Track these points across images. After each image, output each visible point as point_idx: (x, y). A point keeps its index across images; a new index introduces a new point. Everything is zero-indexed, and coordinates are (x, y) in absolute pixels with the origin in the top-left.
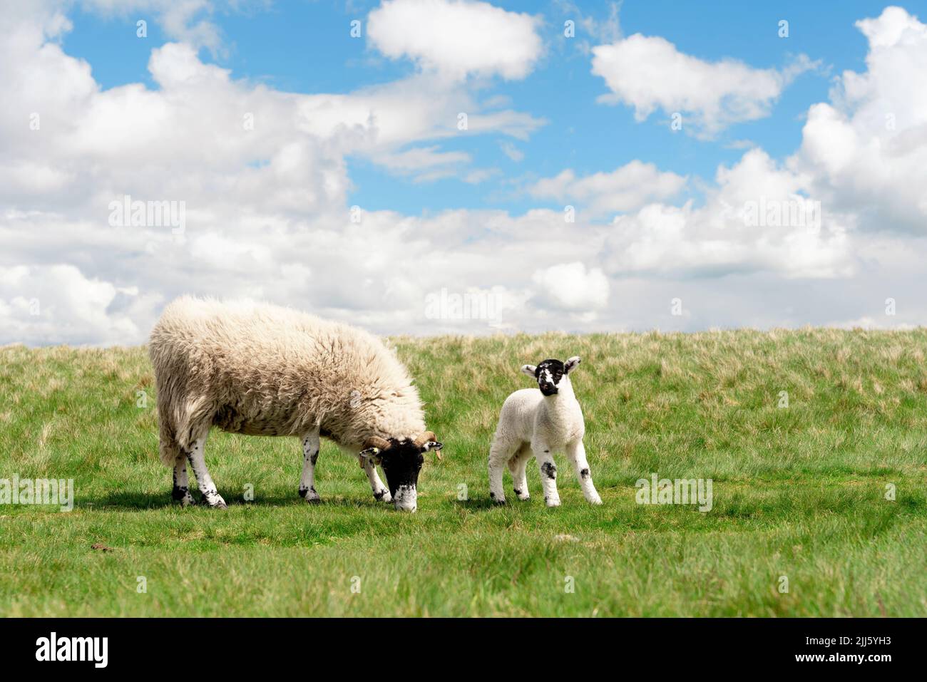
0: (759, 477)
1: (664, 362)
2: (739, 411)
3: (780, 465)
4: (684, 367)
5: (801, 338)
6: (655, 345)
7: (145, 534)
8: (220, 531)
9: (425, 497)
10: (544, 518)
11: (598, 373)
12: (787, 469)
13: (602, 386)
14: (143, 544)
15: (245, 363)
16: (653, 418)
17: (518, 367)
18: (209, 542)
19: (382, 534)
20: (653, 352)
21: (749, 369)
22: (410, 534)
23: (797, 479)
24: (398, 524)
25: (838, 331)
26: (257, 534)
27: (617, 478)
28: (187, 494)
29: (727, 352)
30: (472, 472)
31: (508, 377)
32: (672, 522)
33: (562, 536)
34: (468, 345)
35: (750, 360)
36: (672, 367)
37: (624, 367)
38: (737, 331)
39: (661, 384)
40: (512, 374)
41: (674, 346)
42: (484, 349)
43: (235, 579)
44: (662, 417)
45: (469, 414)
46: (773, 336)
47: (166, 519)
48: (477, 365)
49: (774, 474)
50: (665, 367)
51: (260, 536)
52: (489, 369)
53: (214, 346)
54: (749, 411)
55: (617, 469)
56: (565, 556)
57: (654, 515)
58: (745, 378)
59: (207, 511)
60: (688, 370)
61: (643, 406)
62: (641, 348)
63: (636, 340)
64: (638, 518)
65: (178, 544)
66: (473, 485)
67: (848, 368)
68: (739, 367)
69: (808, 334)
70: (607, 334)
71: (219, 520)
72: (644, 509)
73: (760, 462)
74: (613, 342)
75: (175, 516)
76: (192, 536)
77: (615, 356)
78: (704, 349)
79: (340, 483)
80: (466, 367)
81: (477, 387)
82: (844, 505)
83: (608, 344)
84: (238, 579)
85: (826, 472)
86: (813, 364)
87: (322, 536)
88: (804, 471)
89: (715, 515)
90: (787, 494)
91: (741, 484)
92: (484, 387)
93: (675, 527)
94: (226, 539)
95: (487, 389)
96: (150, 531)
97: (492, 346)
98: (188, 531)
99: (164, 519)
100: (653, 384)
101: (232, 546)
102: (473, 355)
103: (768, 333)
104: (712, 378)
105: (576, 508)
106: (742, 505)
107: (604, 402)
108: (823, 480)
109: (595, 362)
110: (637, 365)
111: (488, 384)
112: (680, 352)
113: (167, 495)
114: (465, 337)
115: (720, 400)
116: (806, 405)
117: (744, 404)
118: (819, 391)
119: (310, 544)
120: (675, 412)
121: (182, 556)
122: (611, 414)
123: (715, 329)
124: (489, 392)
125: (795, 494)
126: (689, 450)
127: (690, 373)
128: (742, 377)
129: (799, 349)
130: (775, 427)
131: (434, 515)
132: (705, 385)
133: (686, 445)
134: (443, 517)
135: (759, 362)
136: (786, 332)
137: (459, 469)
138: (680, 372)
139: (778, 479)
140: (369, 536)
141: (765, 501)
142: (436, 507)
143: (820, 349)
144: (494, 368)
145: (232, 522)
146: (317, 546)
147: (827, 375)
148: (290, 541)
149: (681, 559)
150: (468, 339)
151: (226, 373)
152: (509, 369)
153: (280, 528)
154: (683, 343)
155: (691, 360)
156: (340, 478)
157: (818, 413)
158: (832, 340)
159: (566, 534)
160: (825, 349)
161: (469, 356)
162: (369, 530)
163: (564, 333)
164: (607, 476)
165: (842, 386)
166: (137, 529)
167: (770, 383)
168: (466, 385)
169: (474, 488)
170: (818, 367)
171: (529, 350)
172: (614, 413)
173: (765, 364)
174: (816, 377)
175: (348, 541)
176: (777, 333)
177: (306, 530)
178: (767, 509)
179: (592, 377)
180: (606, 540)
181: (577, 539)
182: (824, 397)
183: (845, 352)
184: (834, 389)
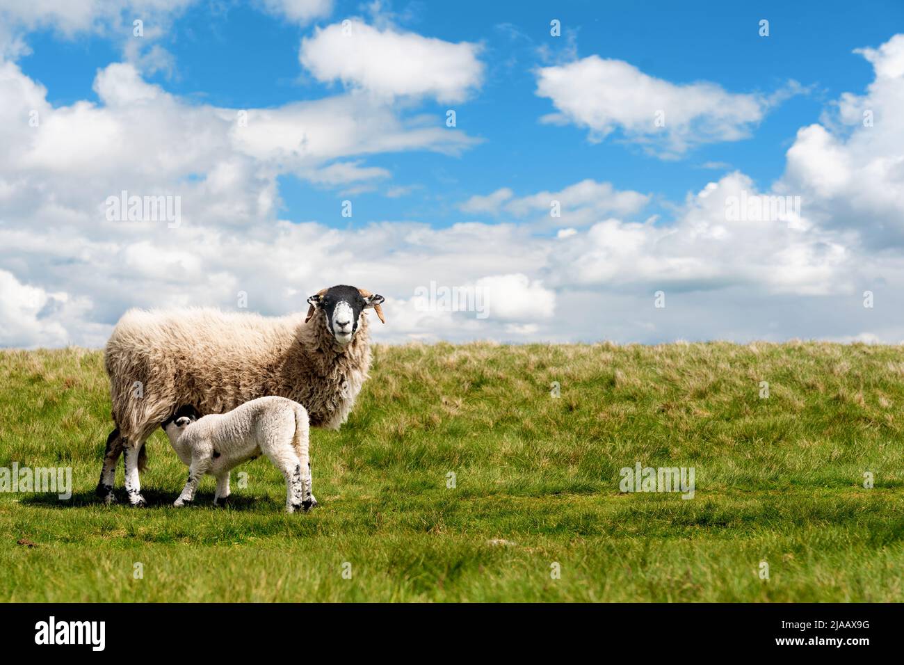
0: (737, 487)
1: (619, 374)
2: (712, 422)
3: (762, 475)
4: (644, 378)
5: (788, 352)
6: (608, 356)
7: (69, 531)
8: (142, 530)
9: (341, 501)
10: (472, 523)
11: (538, 382)
12: (771, 479)
13: (543, 395)
14: (68, 540)
15: (205, 363)
16: (606, 427)
17: (439, 375)
18: (132, 539)
19: (300, 535)
20: (605, 363)
21: (725, 381)
22: (328, 536)
23: (784, 490)
24: (315, 526)
25: (832, 345)
26: (178, 533)
27: (562, 485)
28: (110, 493)
29: (697, 363)
30: (387, 477)
31: (427, 384)
32: (630, 529)
33: (495, 541)
34: (383, 354)
35: (725, 372)
36: (628, 378)
37: (570, 378)
38: (709, 344)
39: (615, 394)
40: (433, 382)
41: (631, 358)
42: (399, 358)
43: (159, 576)
44: (616, 427)
45: (384, 420)
46: (754, 349)
47: (90, 516)
48: (392, 372)
49: (755, 484)
50: (621, 377)
51: (181, 535)
52: (404, 376)
53: (174, 348)
54: (725, 423)
55: (561, 476)
56: (500, 560)
57: (608, 522)
58: (719, 390)
59: (129, 510)
60: (649, 381)
61: (593, 416)
62: (590, 359)
63: (584, 351)
64: (588, 525)
65: (102, 541)
66: (388, 489)
67: (846, 381)
68: (712, 378)
69: (796, 348)
70: (549, 345)
71: (141, 519)
72: (595, 516)
73: (738, 472)
74: (556, 352)
75: (98, 516)
76: (115, 533)
77: (558, 365)
78: (668, 361)
79: (259, 485)
80: (381, 375)
81: (392, 394)
82: (845, 516)
83: (550, 355)
84: (162, 576)
85: (820, 483)
86: (803, 377)
87: (242, 536)
88: (793, 482)
89: (683, 523)
90: (773, 504)
91: (715, 494)
92: (399, 393)
93: (633, 534)
94: (148, 538)
95: (402, 396)
96: (75, 528)
97: (407, 355)
98: (111, 529)
99: (88, 517)
100: (606, 394)
101: (154, 545)
102: (388, 362)
103: (748, 346)
104: (678, 390)
105: (511, 513)
106: (717, 514)
107: (544, 411)
108: (816, 491)
109: (534, 371)
110: (585, 375)
111: (402, 391)
112: (639, 363)
113: (90, 494)
114: (380, 345)
115: (688, 411)
116: (794, 417)
117: (718, 416)
118: (811, 404)
119: (230, 544)
120: (633, 422)
121: (106, 553)
122: (553, 422)
123: (683, 342)
124: (404, 399)
125: (782, 504)
126: (651, 459)
127: (652, 384)
128: (715, 388)
129: (785, 362)
130: (756, 439)
131: (351, 518)
132: (670, 394)
133: (647, 455)
134: (359, 520)
135: (736, 375)
136: (770, 346)
137: (375, 473)
138: (639, 382)
139: (760, 489)
140: (288, 537)
141: (745, 510)
142: (352, 510)
143: (812, 363)
144: (409, 375)
145: (154, 520)
146: (236, 546)
147: (821, 389)
148: (210, 540)
149: (644, 564)
150: (382, 347)
151: (188, 374)
152: (429, 376)
153: (201, 528)
154: (641, 355)
155: (652, 371)
156: (259, 480)
157: (809, 426)
158: (826, 354)
159: (499, 538)
160: (818, 362)
161: (385, 364)
162: (287, 531)
163: (496, 343)
164: (549, 484)
165: (839, 399)
166: (61, 525)
167: (750, 395)
168: (382, 392)
169: (389, 492)
170: (810, 379)
171: (453, 359)
172: (557, 422)
173: (744, 376)
174: (807, 390)
175: (267, 542)
176: (758, 345)
177: (226, 530)
178: (748, 519)
179: (530, 386)
180: (549, 546)
181: (513, 544)
182: (816, 410)
183: (844, 366)
184: (829, 403)
